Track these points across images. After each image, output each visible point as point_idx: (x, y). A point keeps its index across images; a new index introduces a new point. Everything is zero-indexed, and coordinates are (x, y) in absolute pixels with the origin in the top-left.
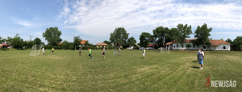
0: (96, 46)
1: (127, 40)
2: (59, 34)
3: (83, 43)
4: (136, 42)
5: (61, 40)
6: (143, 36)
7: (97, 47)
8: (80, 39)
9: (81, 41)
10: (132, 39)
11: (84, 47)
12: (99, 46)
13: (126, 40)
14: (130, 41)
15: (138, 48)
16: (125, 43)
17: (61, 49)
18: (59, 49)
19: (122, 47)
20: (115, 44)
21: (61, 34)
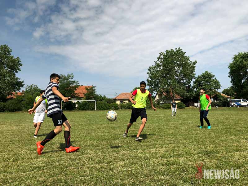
0: (115, 100)
1: (192, 83)
2: (15, 65)
3: (80, 92)
4: (218, 86)
5: (20, 84)
6: (239, 66)
7: (118, 103)
8: (74, 82)
9: (77, 87)
10: (207, 77)
11: (85, 104)
12: (122, 101)
13: (189, 83)
14: (200, 83)
15: (226, 104)
16: (189, 90)
17: (19, 110)
18: (13, 110)
19: (180, 101)
20: (160, 95)
21: (20, 67)
